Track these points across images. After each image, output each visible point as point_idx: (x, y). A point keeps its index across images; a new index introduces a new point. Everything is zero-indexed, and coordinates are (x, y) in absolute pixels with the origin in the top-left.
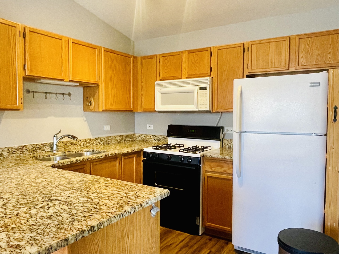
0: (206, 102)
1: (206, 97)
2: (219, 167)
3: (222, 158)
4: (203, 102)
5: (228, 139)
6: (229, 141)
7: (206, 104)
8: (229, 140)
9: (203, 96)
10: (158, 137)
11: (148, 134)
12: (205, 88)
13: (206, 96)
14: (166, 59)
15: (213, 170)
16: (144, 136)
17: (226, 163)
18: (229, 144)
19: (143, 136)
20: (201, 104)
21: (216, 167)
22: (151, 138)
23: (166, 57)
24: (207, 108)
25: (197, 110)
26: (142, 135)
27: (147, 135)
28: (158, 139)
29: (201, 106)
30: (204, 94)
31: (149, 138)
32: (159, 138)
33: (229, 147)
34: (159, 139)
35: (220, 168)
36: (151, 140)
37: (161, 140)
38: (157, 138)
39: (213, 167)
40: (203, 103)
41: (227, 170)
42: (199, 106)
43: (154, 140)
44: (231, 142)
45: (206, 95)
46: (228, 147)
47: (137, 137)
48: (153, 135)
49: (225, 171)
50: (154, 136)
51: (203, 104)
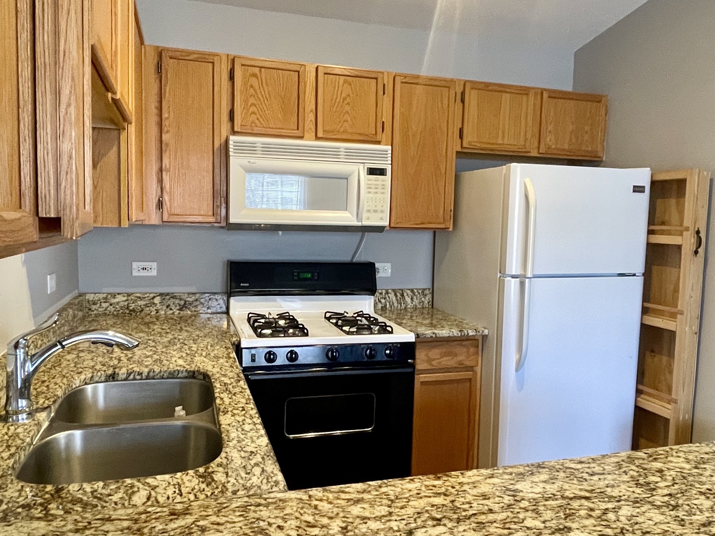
0: (382, 206)
1: (383, 193)
2: (448, 356)
3: (459, 335)
4: (376, 206)
5: (382, 290)
6: (384, 294)
7: (382, 211)
8: (384, 291)
9: (376, 190)
10: (181, 299)
11: (138, 291)
12: (381, 172)
13: (383, 191)
14: (254, 75)
15: (434, 366)
16: (125, 299)
17: (461, 345)
18: (383, 301)
19: (120, 298)
20: (369, 211)
21: (442, 357)
22: (154, 303)
23: (257, 70)
24: (383, 220)
25: (359, 224)
26: (114, 297)
27: (138, 295)
28: (180, 305)
29: (368, 214)
30: (378, 185)
31: (145, 303)
32: (186, 301)
33: (382, 307)
34: (185, 304)
35: (449, 358)
36: (155, 308)
37: (194, 304)
38: (177, 301)
39: (434, 360)
40: (375, 209)
41: (464, 360)
42: (365, 215)
43: (165, 308)
44: (387, 296)
45: (383, 188)
46: (380, 308)
47: (94, 304)
48: (161, 295)
49: (461, 363)
50: (168, 294)
51: (375, 211)
